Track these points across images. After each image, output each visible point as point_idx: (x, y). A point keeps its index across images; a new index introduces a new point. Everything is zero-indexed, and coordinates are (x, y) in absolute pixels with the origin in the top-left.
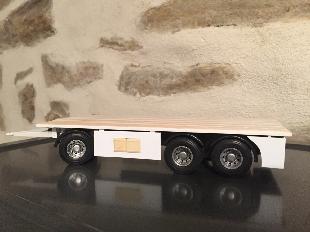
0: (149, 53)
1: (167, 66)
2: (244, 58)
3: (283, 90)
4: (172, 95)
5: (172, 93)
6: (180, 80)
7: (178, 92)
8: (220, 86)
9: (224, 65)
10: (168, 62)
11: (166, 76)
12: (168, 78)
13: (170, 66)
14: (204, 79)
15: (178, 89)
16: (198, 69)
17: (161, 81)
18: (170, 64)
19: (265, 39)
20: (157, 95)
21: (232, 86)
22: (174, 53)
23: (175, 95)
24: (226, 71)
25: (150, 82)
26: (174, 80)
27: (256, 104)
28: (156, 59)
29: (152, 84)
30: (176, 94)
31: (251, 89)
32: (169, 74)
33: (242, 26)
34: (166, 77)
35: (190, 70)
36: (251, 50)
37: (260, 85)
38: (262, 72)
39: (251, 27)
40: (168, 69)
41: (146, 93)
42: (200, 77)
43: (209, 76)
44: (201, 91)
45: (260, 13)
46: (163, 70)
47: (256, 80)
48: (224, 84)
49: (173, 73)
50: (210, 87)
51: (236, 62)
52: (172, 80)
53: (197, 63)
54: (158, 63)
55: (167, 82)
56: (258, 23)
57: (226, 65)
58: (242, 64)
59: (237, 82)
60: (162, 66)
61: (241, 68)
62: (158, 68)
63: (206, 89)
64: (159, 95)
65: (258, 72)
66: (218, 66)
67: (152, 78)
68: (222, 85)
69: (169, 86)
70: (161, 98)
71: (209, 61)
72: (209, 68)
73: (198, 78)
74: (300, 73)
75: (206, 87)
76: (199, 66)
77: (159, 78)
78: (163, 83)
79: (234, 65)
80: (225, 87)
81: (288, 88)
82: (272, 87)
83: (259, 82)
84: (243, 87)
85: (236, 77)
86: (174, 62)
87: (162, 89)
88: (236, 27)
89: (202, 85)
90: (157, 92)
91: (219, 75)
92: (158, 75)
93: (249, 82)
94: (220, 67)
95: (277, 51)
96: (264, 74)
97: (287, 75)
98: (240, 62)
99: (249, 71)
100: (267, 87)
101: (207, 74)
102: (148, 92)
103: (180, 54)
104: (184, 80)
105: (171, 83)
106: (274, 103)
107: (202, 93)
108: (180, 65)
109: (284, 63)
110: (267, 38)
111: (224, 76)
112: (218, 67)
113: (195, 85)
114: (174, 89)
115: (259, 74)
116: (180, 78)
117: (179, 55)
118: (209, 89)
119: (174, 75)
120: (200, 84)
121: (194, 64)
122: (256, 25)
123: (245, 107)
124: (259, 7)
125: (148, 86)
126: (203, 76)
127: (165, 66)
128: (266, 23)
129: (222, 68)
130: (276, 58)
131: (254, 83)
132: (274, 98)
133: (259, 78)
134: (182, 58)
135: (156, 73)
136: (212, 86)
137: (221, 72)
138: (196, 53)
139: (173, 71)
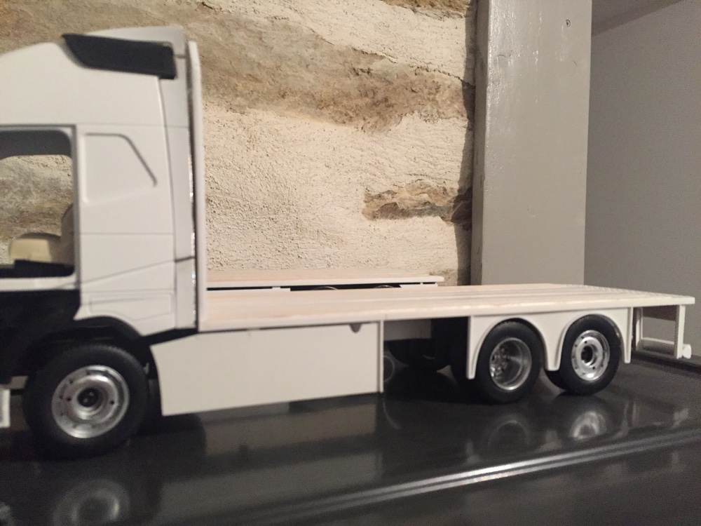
2: (219, 167)
31: (229, 228)
37: (245, 222)
38: (252, 198)
39: (225, 110)
45: (240, 88)
47: (240, 212)
56: (237, 106)
65: (244, 196)
81: (291, 228)
82: (266, 227)
83: (245, 216)
93: (226, 214)
95: (275, 164)
96: (256, 203)
98: (211, 175)
99: (229, 194)
100: (257, 226)
105: (23, 208)
106: (270, 256)
109: (288, 186)
122: (234, 108)
124: (237, 75)
128: (250, 108)
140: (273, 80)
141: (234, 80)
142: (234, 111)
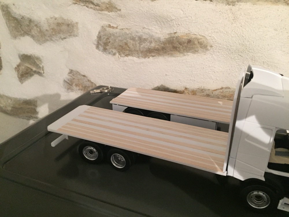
0: (127, 17)
1: (146, 31)
2: (217, 32)
3: (245, 61)
4: (151, 57)
5: (150, 56)
6: (159, 45)
7: (157, 56)
8: (194, 53)
9: (199, 37)
10: (147, 28)
11: (145, 40)
12: (147, 42)
13: (149, 31)
14: (181, 46)
15: (156, 53)
16: (176, 37)
17: (140, 44)
18: (149, 29)
19: (236, 17)
20: (136, 57)
21: (205, 54)
22: (153, 20)
23: (153, 58)
24: (201, 42)
25: (129, 44)
26: (153, 45)
27: (223, 70)
28: (135, 23)
29: (131, 46)
30: (155, 57)
31: (220, 58)
33: (217, 3)
34: (145, 42)
35: (167, 37)
36: (224, 26)
37: (227, 56)
38: (231, 46)
39: (225, 5)
40: (147, 34)
41: (125, 54)
42: (177, 45)
43: (185, 44)
44: (178, 57)
46: (142, 34)
47: (225, 51)
48: (198, 52)
49: (151, 38)
50: (185, 54)
51: (210, 35)
52: (150, 44)
53: (175, 31)
54: (137, 27)
55: (146, 46)
56: (231, 2)
57: (201, 37)
58: (215, 38)
59: (209, 52)
60: (140, 30)
61: (214, 40)
62: (137, 32)
63: (181, 55)
64: (138, 57)
65: (227, 45)
66: (194, 36)
67: (132, 41)
68: (196, 53)
69: (148, 50)
70: (141, 60)
71: (187, 31)
72: (186, 38)
73: (175, 45)
74: (260, 49)
75: (182, 53)
76: (176, 35)
78: (142, 46)
79: (208, 38)
80: (199, 54)
81: (249, 59)
82: (237, 58)
83: (227, 53)
84: (214, 55)
85: (209, 48)
86: (153, 28)
87: (142, 52)
88: (212, 2)
89: (179, 51)
90: (137, 55)
91: (195, 44)
92: (137, 39)
93: (219, 52)
95: (245, 30)
96: (233, 48)
97: (250, 50)
98: (213, 36)
100: (233, 58)
101: (184, 43)
102: (127, 54)
103: (159, 22)
104: (163, 45)
105: (150, 47)
106: (237, 71)
107: (178, 58)
108: (158, 32)
109: (250, 41)
110: (238, 17)
111: (198, 46)
112: (194, 38)
113: (172, 51)
114: (153, 53)
115: (228, 47)
116: (158, 44)
118: (185, 55)
119: (152, 39)
120: (177, 50)
121: (172, 32)
122: (229, 3)
123: (214, 72)
125: (128, 48)
126: (180, 44)
127: (144, 31)
128: (238, 2)
129: (198, 39)
130: (244, 35)
131: (223, 54)
132: (237, 66)
133: (228, 50)
134: (160, 25)
135: (135, 37)
136: (188, 53)
137: (196, 42)
138: (175, 23)
139: (152, 36)
142: (229, 5)
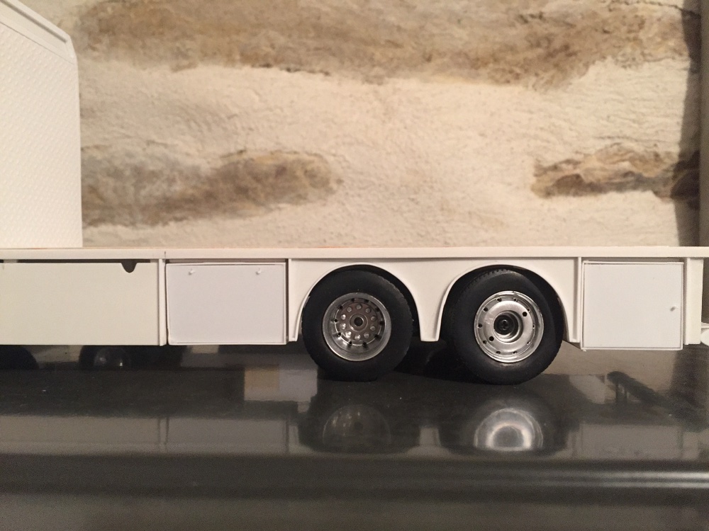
32: (161, 172)
45: (378, 55)
77: (133, 181)
94: (299, 161)
99: (362, 173)
117: (193, 124)
124: (375, 43)
140: (416, 43)
141: (371, 49)
